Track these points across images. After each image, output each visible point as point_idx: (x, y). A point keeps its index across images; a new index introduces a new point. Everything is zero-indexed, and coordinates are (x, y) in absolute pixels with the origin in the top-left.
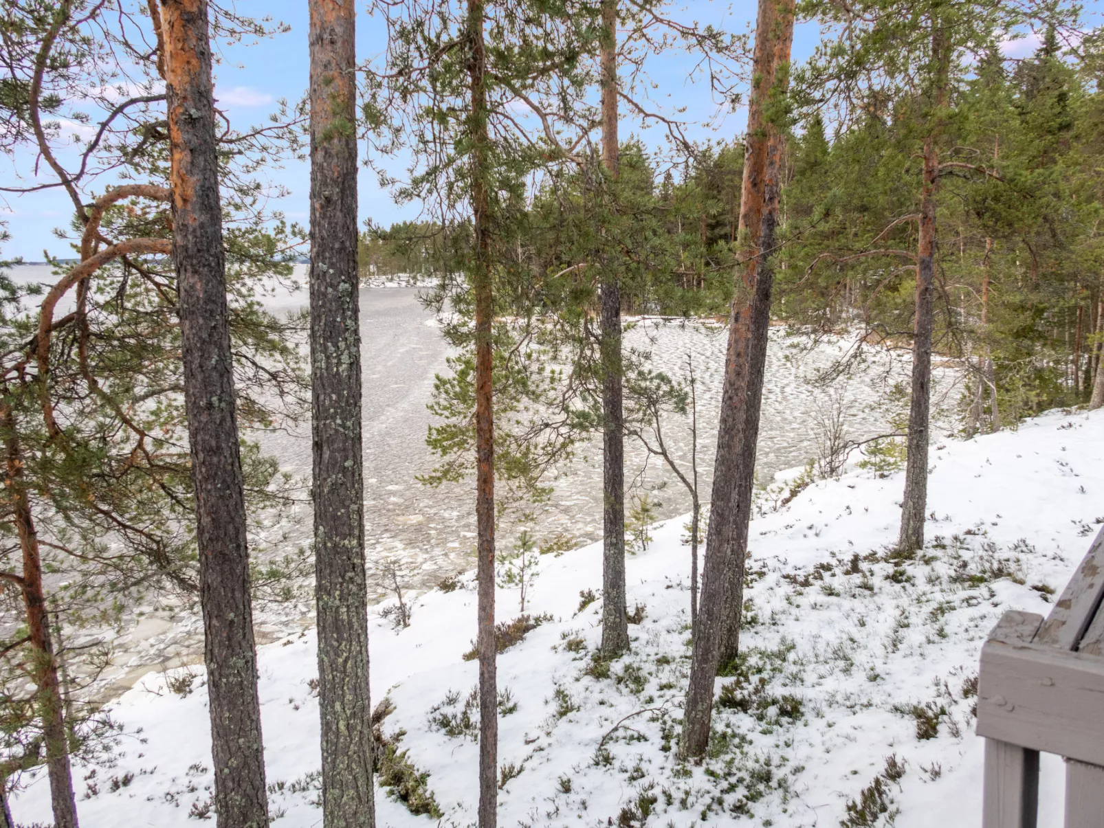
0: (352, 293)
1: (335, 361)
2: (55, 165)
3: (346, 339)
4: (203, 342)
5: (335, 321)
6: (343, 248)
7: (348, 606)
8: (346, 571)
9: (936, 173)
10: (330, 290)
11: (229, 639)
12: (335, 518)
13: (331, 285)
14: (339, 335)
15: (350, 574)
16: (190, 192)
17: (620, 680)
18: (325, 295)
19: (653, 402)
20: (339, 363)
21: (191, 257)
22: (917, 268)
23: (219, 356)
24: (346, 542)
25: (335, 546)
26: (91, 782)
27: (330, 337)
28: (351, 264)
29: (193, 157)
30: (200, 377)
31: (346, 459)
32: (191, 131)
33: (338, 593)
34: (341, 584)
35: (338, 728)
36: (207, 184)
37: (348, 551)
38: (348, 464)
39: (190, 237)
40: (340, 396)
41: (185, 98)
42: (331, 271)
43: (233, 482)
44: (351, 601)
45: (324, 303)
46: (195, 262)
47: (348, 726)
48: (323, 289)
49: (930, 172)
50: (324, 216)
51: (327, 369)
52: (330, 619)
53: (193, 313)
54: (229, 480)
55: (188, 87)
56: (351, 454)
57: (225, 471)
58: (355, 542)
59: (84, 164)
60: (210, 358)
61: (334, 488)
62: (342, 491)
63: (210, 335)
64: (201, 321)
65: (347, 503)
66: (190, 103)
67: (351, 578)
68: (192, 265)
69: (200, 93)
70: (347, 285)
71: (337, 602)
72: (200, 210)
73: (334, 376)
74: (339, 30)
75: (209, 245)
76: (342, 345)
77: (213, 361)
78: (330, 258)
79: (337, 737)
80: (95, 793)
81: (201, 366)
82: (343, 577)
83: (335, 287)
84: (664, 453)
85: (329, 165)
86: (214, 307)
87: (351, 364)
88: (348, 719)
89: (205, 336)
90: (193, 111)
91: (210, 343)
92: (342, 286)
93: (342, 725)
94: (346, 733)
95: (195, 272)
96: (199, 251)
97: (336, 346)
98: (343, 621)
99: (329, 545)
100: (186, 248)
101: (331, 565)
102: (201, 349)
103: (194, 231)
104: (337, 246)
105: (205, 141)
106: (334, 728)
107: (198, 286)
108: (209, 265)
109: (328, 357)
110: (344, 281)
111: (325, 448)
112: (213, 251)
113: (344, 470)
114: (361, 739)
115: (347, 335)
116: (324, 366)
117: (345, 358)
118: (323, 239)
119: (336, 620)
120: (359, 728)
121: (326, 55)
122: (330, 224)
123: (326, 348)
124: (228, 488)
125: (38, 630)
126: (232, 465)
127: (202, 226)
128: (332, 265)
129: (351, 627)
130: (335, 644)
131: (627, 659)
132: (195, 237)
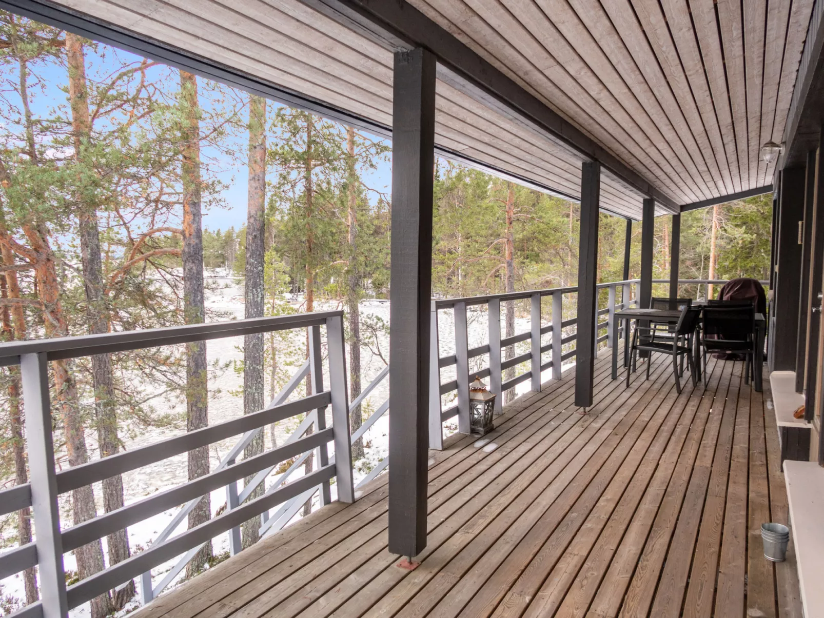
0: (262, 271)
3: (261, 288)
4: (195, 290)
5: (256, 281)
6: (260, 254)
7: (259, 393)
9: (512, 219)
11: (200, 416)
12: (254, 357)
14: (258, 286)
15: (259, 380)
16: (192, 231)
17: (360, 469)
18: (253, 271)
19: (374, 330)
20: (258, 297)
21: (191, 256)
22: (506, 265)
23: (201, 296)
24: (259, 367)
25: (254, 368)
27: (254, 287)
28: (262, 260)
29: (194, 217)
32: (194, 207)
33: (254, 388)
34: (256, 384)
36: (199, 228)
37: (259, 370)
39: (191, 249)
40: (257, 309)
41: (192, 194)
42: (255, 263)
47: (257, 443)
48: (251, 269)
49: (510, 219)
51: (253, 299)
52: (251, 398)
53: (191, 279)
61: (255, 345)
62: (257, 347)
63: (198, 288)
64: (195, 282)
65: (259, 351)
66: (194, 197)
67: (260, 382)
68: (191, 260)
71: (254, 392)
72: (197, 237)
73: (255, 302)
74: (261, 176)
76: (259, 290)
78: (255, 258)
79: (252, 448)
81: (194, 300)
82: (257, 382)
83: (256, 269)
84: (380, 355)
86: (200, 276)
87: (262, 298)
89: (196, 288)
90: (195, 200)
91: (198, 291)
95: (193, 262)
96: (195, 254)
97: (257, 291)
98: (256, 399)
99: (251, 368)
100: (189, 253)
101: (252, 376)
102: (194, 293)
103: (193, 246)
104: (258, 253)
105: (199, 211)
107: (194, 268)
108: (198, 260)
109: (252, 295)
110: (261, 267)
112: (200, 254)
115: (261, 286)
116: (250, 298)
117: (260, 295)
118: (251, 250)
119: (253, 399)
121: (255, 184)
122: (255, 244)
123: (252, 291)
127: (197, 244)
128: (256, 260)
130: (253, 409)
131: (363, 460)
132: (194, 248)
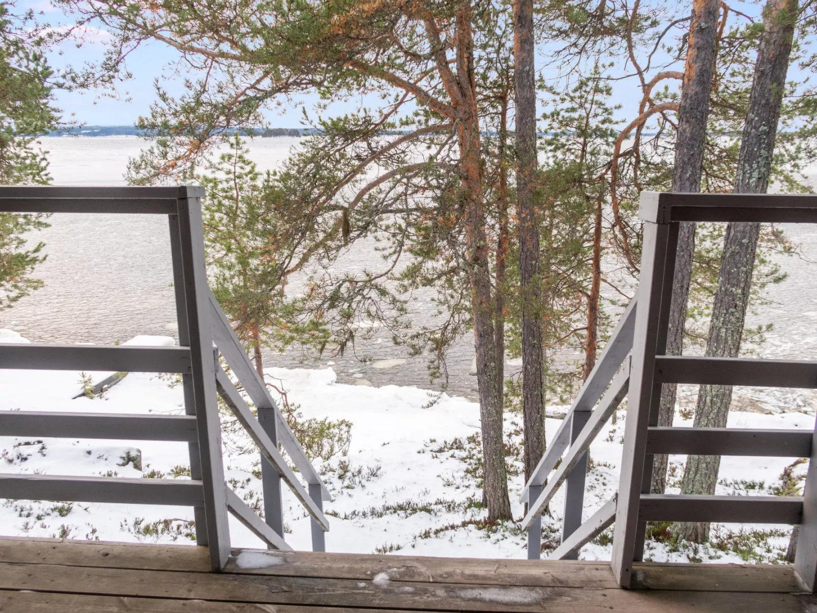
0: (769, 133)
1: (748, 175)
2: (635, 64)
3: (758, 162)
4: (684, 163)
5: (753, 150)
6: (767, 103)
7: (726, 329)
8: (730, 307)
10: (753, 130)
12: (729, 273)
13: (755, 128)
14: (754, 159)
15: (732, 310)
16: (693, 73)
18: (750, 133)
20: (750, 178)
21: (687, 113)
23: (692, 172)
24: (734, 289)
25: (726, 290)
26: (611, 434)
27: (748, 160)
28: (772, 114)
29: (699, 52)
30: (678, 184)
31: (744, 238)
32: (700, 36)
33: (722, 319)
34: (725, 314)
35: (705, 400)
36: (704, 68)
37: (734, 296)
38: (745, 241)
39: (688, 101)
41: (700, 17)
42: (756, 118)
43: (686, 248)
44: (729, 326)
45: (748, 139)
46: (688, 115)
47: (712, 401)
48: (749, 130)
50: (758, 83)
51: (742, 180)
52: (715, 334)
53: (682, 146)
54: (684, 246)
55: (703, 10)
56: (748, 235)
57: (683, 241)
58: (740, 291)
59: (649, 62)
60: (686, 173)
61: (733, 254)
62: (737, 258)
63: (689, 159)
64: (685, 151)
65: (739, 265)
66: (702, 19)
67: (732, 312)
68: (686, 117)
69: (710, 13)
70: (765, 128)
71: (721, 325)
72: (697, 84)
73: (746, 185)
75: (699, 104)
76: (755, 166)
77: (688, 175)
78: (758, 110)
79: (704, 405)
80: (612, 440)
81: (680, 177)
82: (727, 310)
83: (757, 128)
85: (767, 50)
86: (695, 142)
87: (759, 178)
88: (713, 397)
89: (686, 159)
90: (703, 24)
91: (688, 164)
92: (762, 128)
93: (708, 399)
94: (710, 405)
95: (687, 121)
96: (691, 109)
98: (722, 337)
99: (723, 289)
100: (685, 107)
101: (722, 301)
102: (682, 167)
103: (691, 97)
104: (763, 102)
105: (708, 42)
106: (703, 399)
107: (688, 130)
108: (696, 117)
109: (744, 173)
110: (764, 125)
111: (732, 230)
112: (700, 109)
113: (741, 245)
114: (718, 412)
115: (760, 159)
116: (741, 178)
117: (756, 174)
118: (755, 98)
119: (718, 335)
120: (719, 405)
122: (761, 88)
123: (744, 167)
124: (683, 251)
125: (591, 325)
126: (688, 238)
127: (696, 93)
128: (757, 115)
129: (726, 342)
130: (714, 349)
132: (691, 100)
